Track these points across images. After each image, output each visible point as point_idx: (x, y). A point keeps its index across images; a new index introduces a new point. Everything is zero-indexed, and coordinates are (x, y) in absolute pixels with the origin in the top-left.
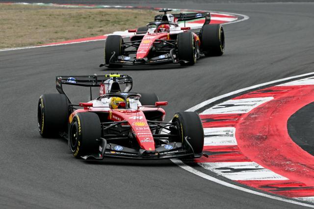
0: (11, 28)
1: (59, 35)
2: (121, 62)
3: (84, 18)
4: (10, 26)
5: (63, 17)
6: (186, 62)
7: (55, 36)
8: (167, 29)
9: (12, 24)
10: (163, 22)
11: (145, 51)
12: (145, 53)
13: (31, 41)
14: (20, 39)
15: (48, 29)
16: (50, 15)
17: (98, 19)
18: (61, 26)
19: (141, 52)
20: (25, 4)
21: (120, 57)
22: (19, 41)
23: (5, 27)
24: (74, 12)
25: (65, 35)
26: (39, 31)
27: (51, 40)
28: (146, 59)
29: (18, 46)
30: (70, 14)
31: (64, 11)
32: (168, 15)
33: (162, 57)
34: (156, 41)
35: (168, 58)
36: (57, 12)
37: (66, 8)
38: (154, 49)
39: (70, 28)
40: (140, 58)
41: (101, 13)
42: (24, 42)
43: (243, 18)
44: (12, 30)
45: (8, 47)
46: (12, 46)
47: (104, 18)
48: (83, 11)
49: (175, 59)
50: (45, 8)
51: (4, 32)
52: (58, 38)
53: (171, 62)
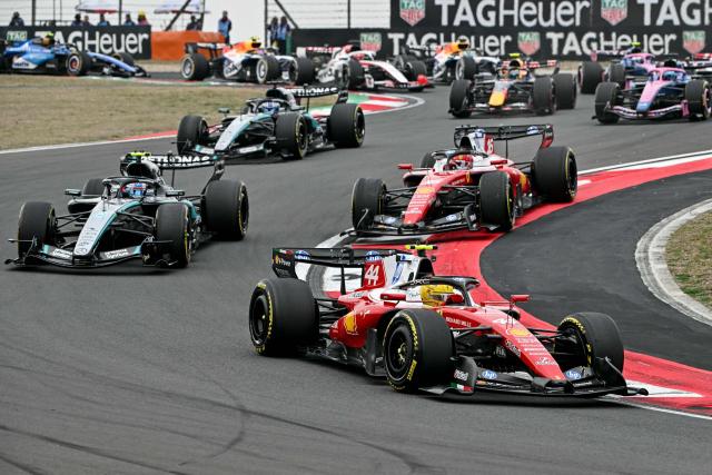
0: (72, 114)
1: (145, 125)
2: (380, 226)
3: (183, 100)
4: (71, 110)
5: (151, 98)
6: (492, 228)
7: (138, 126)
8: (469, 163)
9: (74, 107)
10: (461, 150)
11: (420, 208)
12: (420, 212)
13: (103, 133)
14: (87, 130)
15: (128, 117)
16: (132, 95)
17: (204, 102)
18: (148, 113)
19: (412, 212)
20: (95, 78)
21: (377, 218)
22: (85, 133)
23: (65, 112)
24: (166, 92)
25: (153, 125)
26: (114, 119)
27: (133, 133)
28: (421, 225)
29: (83, 140)
30: (160, 95)
31: (152, 90)
32: (471, 136)
33: (451, 218)
34: (443, 188)
35: (463, 220)
36: (141, 91)
37: (156, 85)
38: (438, 203)
39: (159, 115)
40: (409, 222)
41: (206, 94)
42: (92, 135)
43: (416, 101)
44: (74, 118)
45: (68, 142)
46: (74, 141)
47: (211, 100)
48: (180, 90)
49: (474, 222)
50: (125, 84)
51: (63, 120)
52: (142, 130)
53: (466, 228)
